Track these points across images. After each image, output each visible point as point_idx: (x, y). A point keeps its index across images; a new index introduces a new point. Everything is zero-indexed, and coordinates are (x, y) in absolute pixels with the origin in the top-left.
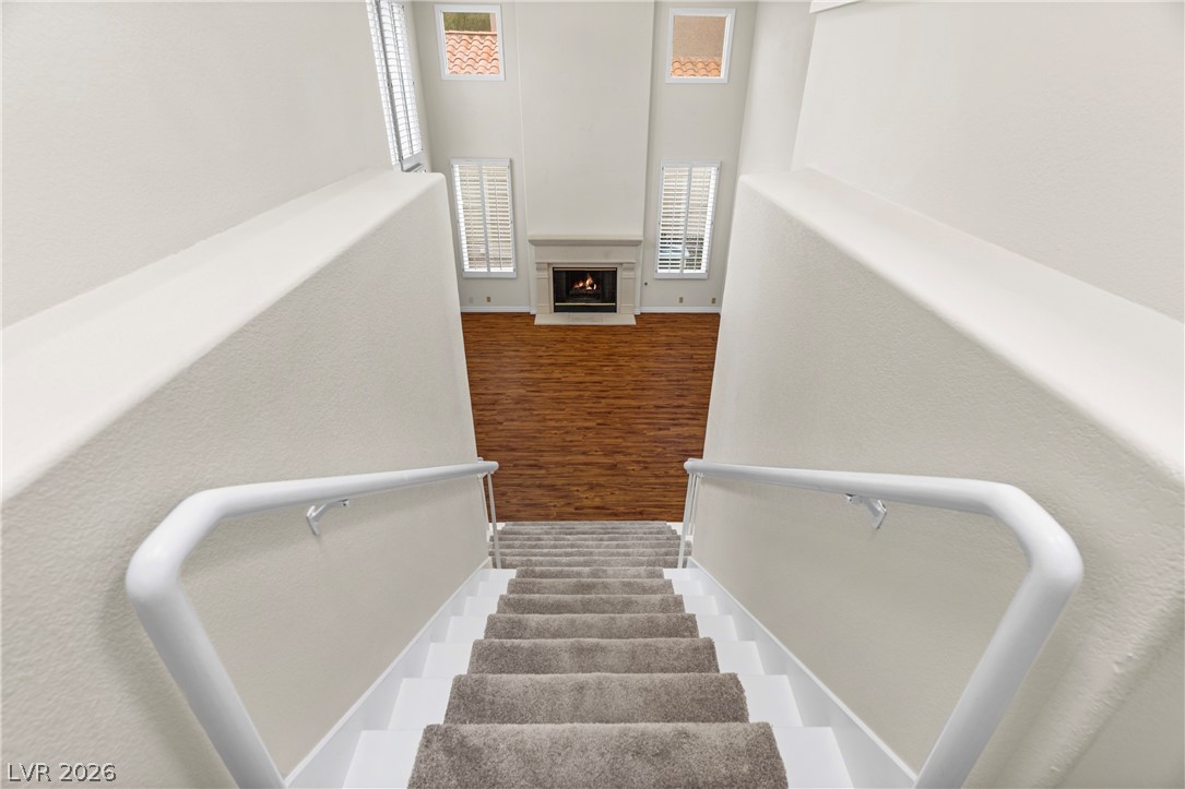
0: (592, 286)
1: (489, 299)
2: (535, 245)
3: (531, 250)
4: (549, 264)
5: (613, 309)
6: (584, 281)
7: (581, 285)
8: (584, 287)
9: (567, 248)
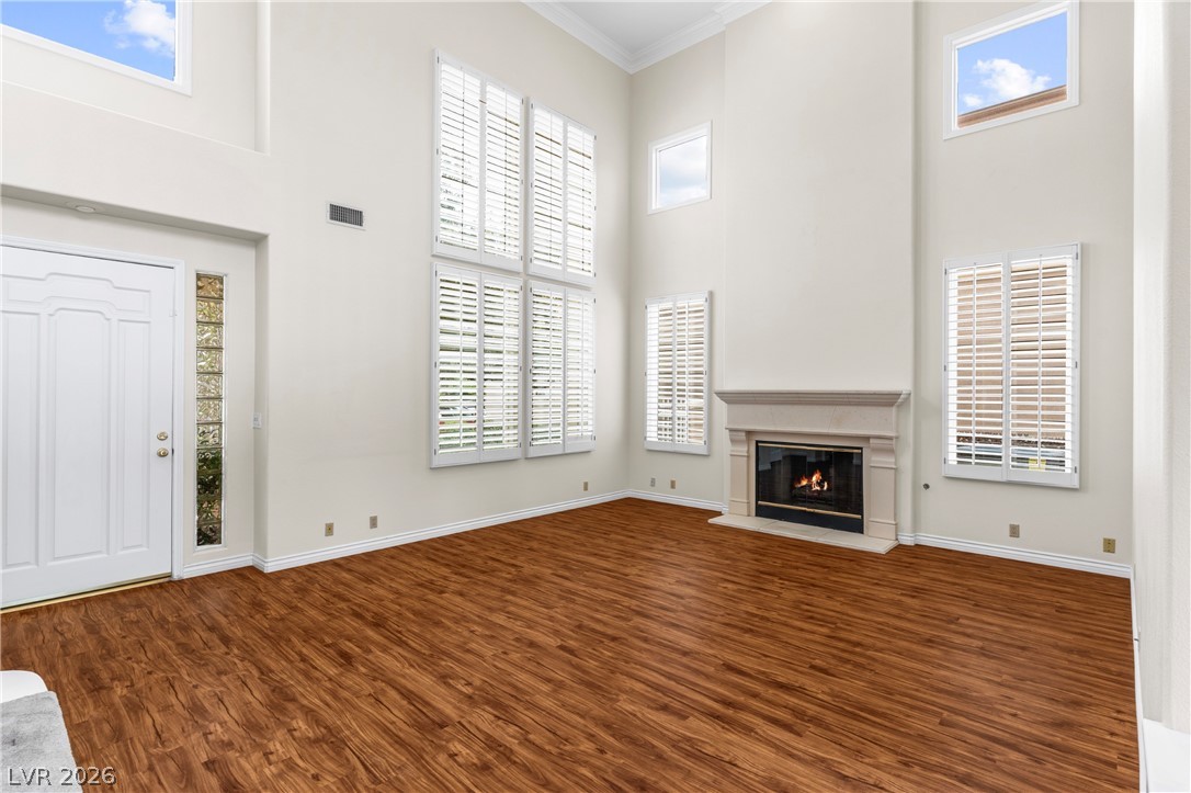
0: (819, 484)
1: (673, 485)
2: (728, 402)
3: (721, 407)
4: (749, 433)
5: (857, 527)
6: (810, 477)
7: (804, 483)
8: (810, 486)
9: (773, 407)
